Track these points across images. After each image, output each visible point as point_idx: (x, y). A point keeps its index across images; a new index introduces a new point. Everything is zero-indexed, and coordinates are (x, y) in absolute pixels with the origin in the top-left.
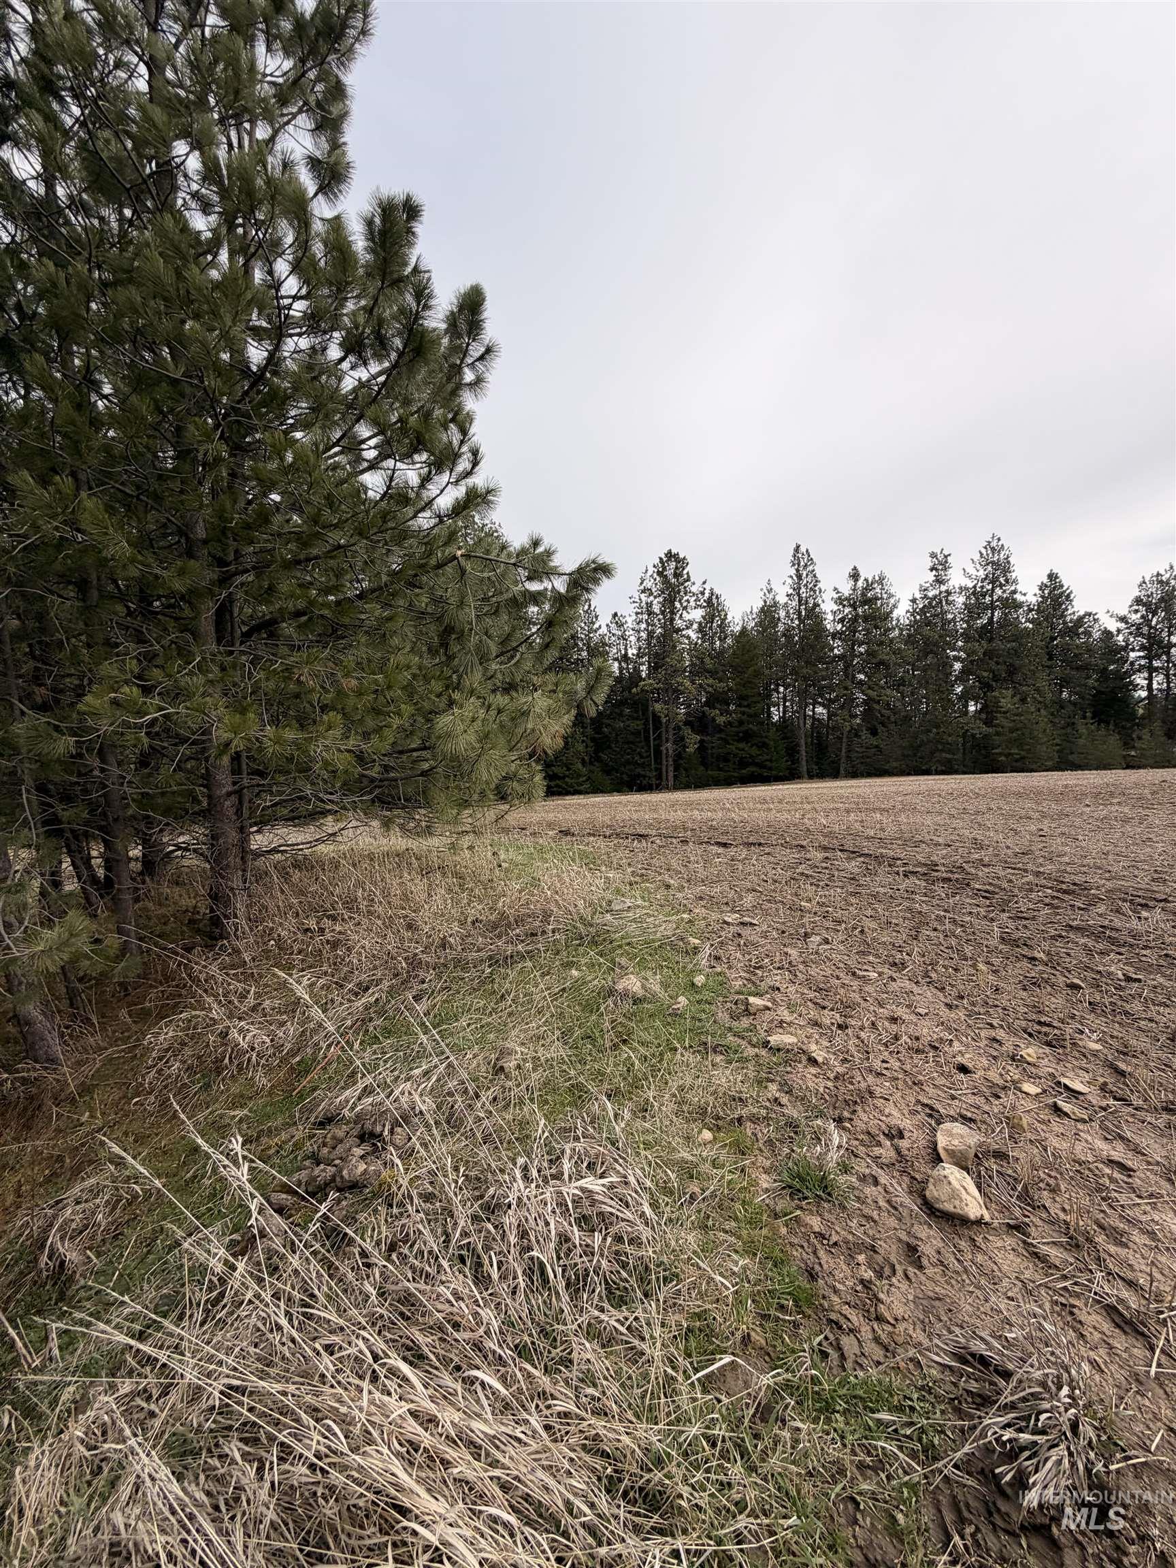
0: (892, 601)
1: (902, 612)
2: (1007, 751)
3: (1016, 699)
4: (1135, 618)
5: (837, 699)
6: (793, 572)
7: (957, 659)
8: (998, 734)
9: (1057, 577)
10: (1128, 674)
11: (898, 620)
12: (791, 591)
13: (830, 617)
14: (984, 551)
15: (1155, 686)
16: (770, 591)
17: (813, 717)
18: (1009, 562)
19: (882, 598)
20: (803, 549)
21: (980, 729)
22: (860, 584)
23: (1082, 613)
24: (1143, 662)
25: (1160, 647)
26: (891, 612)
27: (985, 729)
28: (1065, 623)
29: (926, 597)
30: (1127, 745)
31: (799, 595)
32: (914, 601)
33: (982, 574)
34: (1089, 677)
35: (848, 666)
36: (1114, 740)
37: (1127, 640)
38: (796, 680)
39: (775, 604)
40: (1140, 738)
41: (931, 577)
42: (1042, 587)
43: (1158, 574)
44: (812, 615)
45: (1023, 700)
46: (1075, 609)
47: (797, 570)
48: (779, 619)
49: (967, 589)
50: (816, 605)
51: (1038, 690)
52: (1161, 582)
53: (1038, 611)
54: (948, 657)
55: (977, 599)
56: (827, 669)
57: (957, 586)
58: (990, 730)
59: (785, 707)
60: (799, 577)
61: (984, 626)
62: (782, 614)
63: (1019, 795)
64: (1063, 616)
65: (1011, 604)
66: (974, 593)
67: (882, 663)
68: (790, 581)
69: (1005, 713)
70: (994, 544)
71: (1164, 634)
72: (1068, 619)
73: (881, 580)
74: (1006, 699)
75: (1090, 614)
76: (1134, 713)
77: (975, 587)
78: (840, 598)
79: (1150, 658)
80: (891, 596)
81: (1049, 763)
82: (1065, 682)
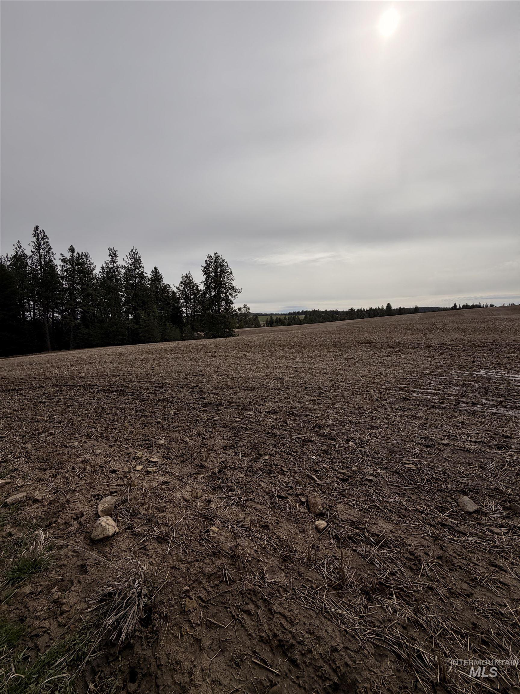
0: (92, 266)
1: (97, 272)
2: (144, 335)
3: (146, 314)
4: (181, 288)
5: (66, 310)
6: (35, 239)
7: (123, 296)
8: (140, 328)
9: (157, 269)
10: (181, 308)
11: (96, 276)
12: (34, 250)
13: (59, 268)
14: (131, 253)
15: (188, 312)
16: (20, 247)
17: (52, 319)
18: (140, 259)
19: (87, 264)
20: (40, 229)
21: (134, 326)
22: (75, 254)
23: (166, 284)
24: (184, 304)
25: (189, 299)
26: (92, 271)
27: (135, 326)
28: (161, 287)
29: (108, 267)
30: (182, 332)
31: (39, 253)
32: (102, 268)
33: (130, 262)
34: (169, 308)
35: (71, 294)
36: (178, 330)
37: (179, 296)
38: (41, 299)
39: (24, 255)
40: (185, 330)
41: (109, 259)
42: (153, 272)
43: (187, 275)
44: (49, 265)
45: (149, 315)
46: (164, 282)
47: (38, 240)
48: (27, 263)
49: (125, 267)
50: (50, 260)
51: (153, 311)
52: (187, 277)
53: (152, 281)
54: (119, 295)
55: (129, 272)
56: (59, 294)
57: (121, 265)
58: (138, 326)
59: (34, 313)
60: (39, 244)
61: (133, 284)
62: (29, 261)
63: (147, 352)
64: (160, 284)
65: (142, 276)
66: (128, 269)
67: (88, 294)
68: (32, 244)
69: (142, 319)
70: (134, 251)
71: (189, 295)
72: (162, 285)
73: (86, 255)
74: (143, 315)
75: (168, 285)
76: (183, 321)
77: (128, 267)
78: (64, 259)
79: (186, 302)
80: (91, 264)
81: (159, 339)
82: (162, 309)
